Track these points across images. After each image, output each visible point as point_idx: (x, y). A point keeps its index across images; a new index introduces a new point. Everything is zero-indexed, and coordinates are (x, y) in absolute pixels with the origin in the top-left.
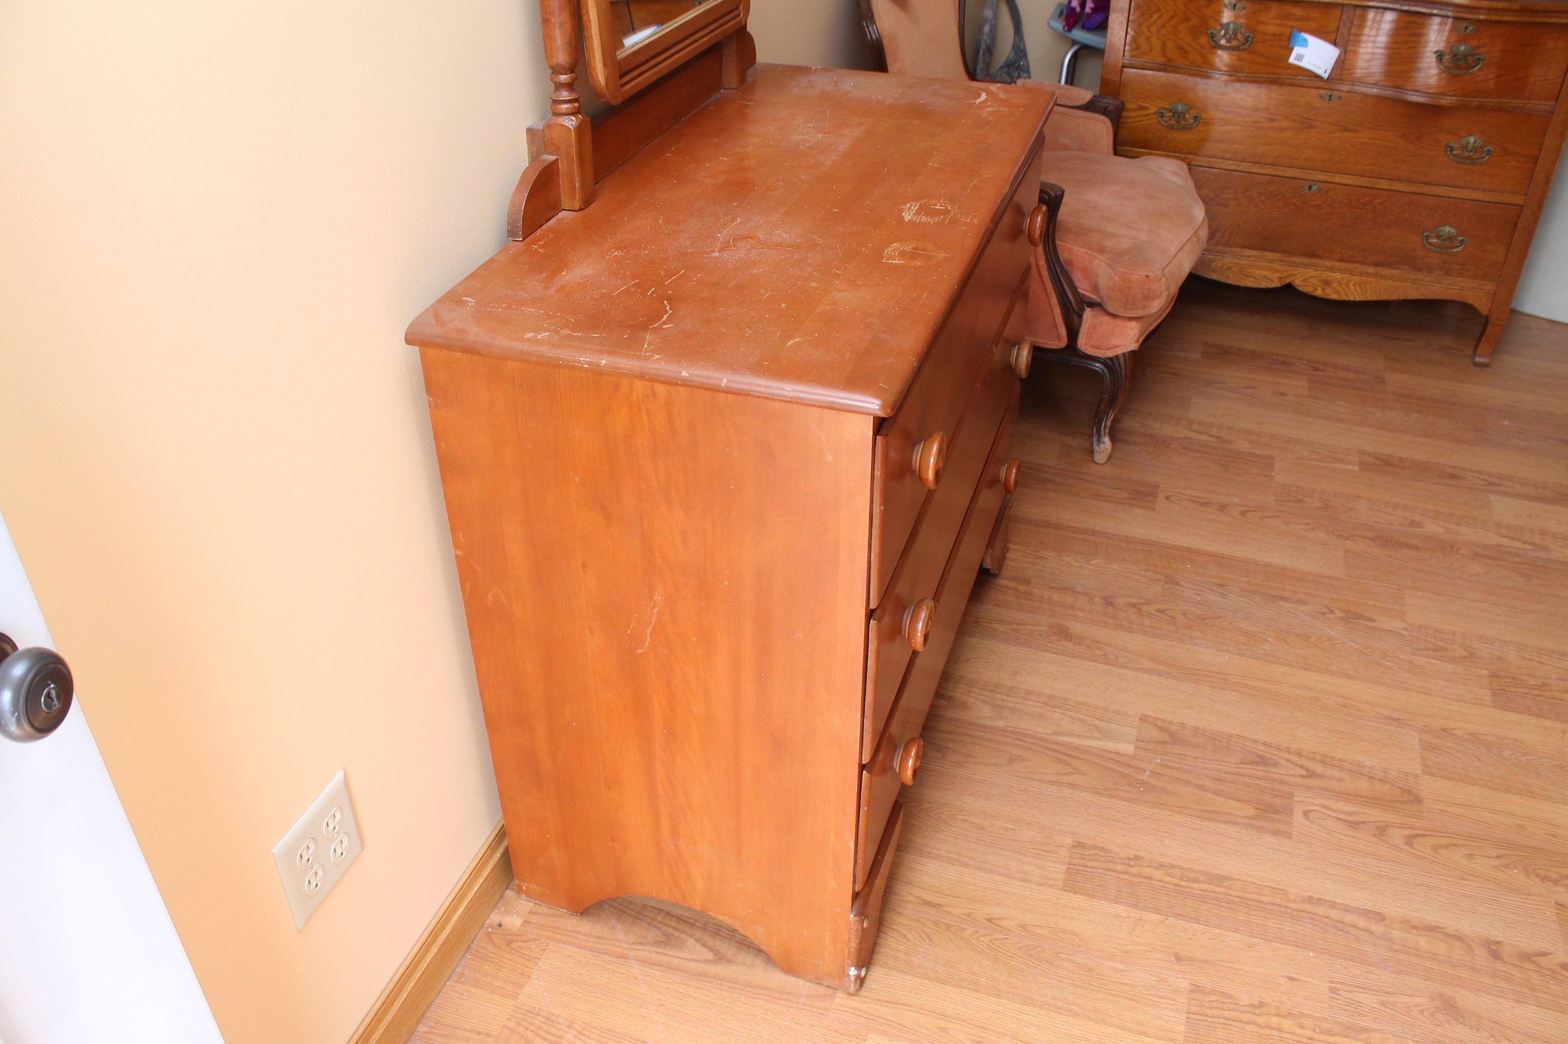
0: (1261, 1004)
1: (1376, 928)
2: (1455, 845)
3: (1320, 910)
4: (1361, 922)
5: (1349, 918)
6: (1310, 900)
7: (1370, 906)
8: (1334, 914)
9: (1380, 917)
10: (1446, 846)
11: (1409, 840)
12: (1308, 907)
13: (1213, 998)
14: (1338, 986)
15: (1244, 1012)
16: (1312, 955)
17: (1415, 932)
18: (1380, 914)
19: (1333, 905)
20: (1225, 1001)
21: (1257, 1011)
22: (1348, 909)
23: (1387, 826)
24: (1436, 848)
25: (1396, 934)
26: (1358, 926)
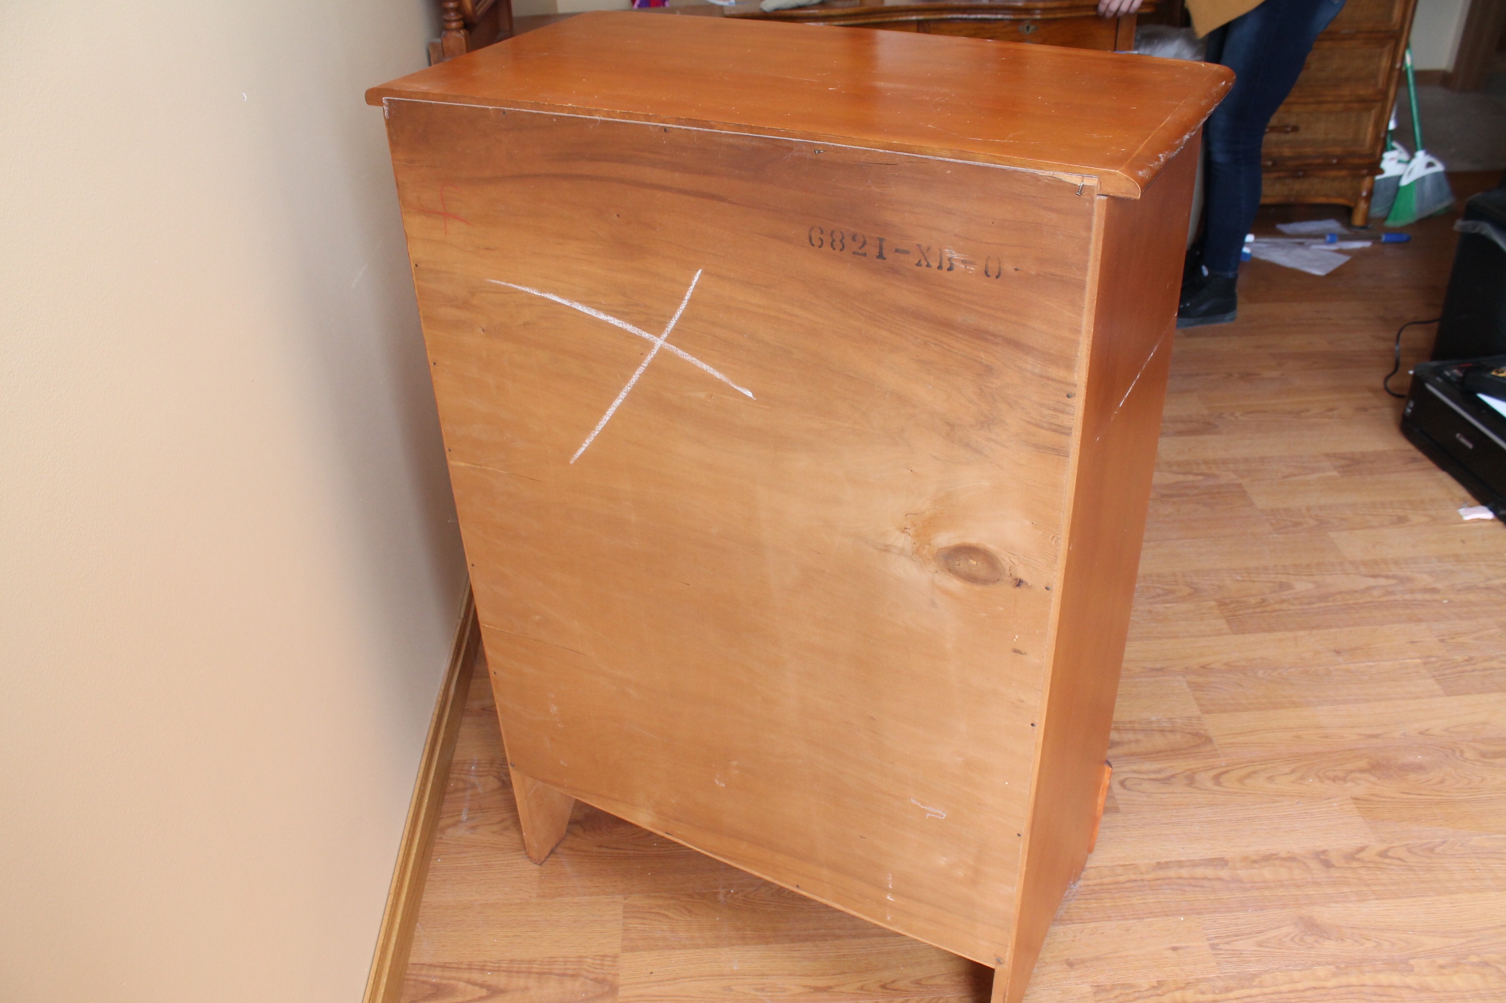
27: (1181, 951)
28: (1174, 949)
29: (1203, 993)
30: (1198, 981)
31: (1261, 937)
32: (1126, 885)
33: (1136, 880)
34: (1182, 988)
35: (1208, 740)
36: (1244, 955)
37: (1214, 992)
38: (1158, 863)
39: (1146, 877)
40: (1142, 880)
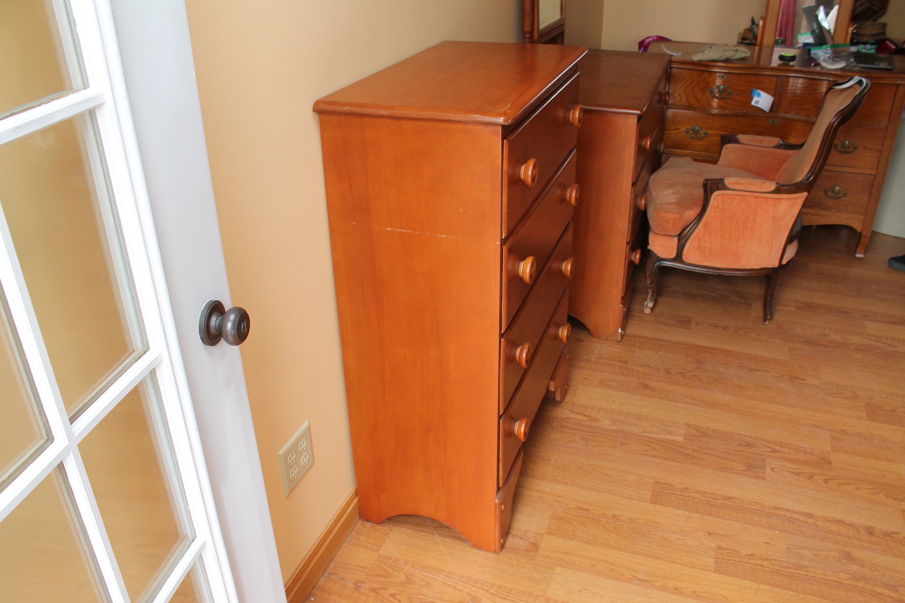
0: (752, 555)
1: (810, 521)
2: (849, 483)
3: (781, 512)
4: (802, 518)
5: (796, 516)
6: (776, 508)
7: (806, 511)
8: (788, 514)
9: (811, 516)
10: (845, 484)
11: (826, 481)
12: (775, 511)
13: (728, 551)
14: (791, 547)
15: (744, 558)
16: (777, 532)
17: (829, 522)
18: (811, 515)
19: (787, 510)
20: (734, 553)
21: (750, 558)
22: (795, 512)
23: (814, 475)
24: (840, 485)
25: (820, 523)
26: (801, 520)
27: (770, 545)
28: (767, 543)
29: (773, 565)
30: (773, 559)
31: (816, 552)
32: (754, 511)
33: (760, 510)
34: (763, 560)
35: (830, 463)
36: (803, 557)
37: (779, 567)
38: (775, 507)
39: (766, 510)
40: (764, 511)
